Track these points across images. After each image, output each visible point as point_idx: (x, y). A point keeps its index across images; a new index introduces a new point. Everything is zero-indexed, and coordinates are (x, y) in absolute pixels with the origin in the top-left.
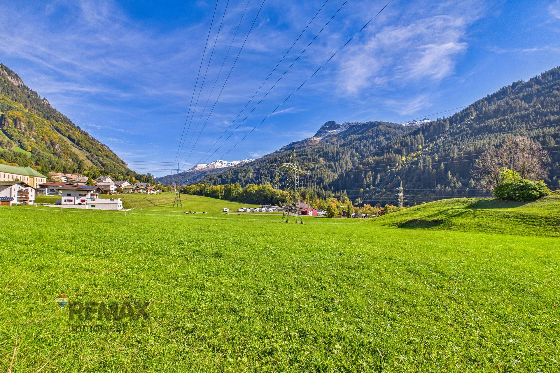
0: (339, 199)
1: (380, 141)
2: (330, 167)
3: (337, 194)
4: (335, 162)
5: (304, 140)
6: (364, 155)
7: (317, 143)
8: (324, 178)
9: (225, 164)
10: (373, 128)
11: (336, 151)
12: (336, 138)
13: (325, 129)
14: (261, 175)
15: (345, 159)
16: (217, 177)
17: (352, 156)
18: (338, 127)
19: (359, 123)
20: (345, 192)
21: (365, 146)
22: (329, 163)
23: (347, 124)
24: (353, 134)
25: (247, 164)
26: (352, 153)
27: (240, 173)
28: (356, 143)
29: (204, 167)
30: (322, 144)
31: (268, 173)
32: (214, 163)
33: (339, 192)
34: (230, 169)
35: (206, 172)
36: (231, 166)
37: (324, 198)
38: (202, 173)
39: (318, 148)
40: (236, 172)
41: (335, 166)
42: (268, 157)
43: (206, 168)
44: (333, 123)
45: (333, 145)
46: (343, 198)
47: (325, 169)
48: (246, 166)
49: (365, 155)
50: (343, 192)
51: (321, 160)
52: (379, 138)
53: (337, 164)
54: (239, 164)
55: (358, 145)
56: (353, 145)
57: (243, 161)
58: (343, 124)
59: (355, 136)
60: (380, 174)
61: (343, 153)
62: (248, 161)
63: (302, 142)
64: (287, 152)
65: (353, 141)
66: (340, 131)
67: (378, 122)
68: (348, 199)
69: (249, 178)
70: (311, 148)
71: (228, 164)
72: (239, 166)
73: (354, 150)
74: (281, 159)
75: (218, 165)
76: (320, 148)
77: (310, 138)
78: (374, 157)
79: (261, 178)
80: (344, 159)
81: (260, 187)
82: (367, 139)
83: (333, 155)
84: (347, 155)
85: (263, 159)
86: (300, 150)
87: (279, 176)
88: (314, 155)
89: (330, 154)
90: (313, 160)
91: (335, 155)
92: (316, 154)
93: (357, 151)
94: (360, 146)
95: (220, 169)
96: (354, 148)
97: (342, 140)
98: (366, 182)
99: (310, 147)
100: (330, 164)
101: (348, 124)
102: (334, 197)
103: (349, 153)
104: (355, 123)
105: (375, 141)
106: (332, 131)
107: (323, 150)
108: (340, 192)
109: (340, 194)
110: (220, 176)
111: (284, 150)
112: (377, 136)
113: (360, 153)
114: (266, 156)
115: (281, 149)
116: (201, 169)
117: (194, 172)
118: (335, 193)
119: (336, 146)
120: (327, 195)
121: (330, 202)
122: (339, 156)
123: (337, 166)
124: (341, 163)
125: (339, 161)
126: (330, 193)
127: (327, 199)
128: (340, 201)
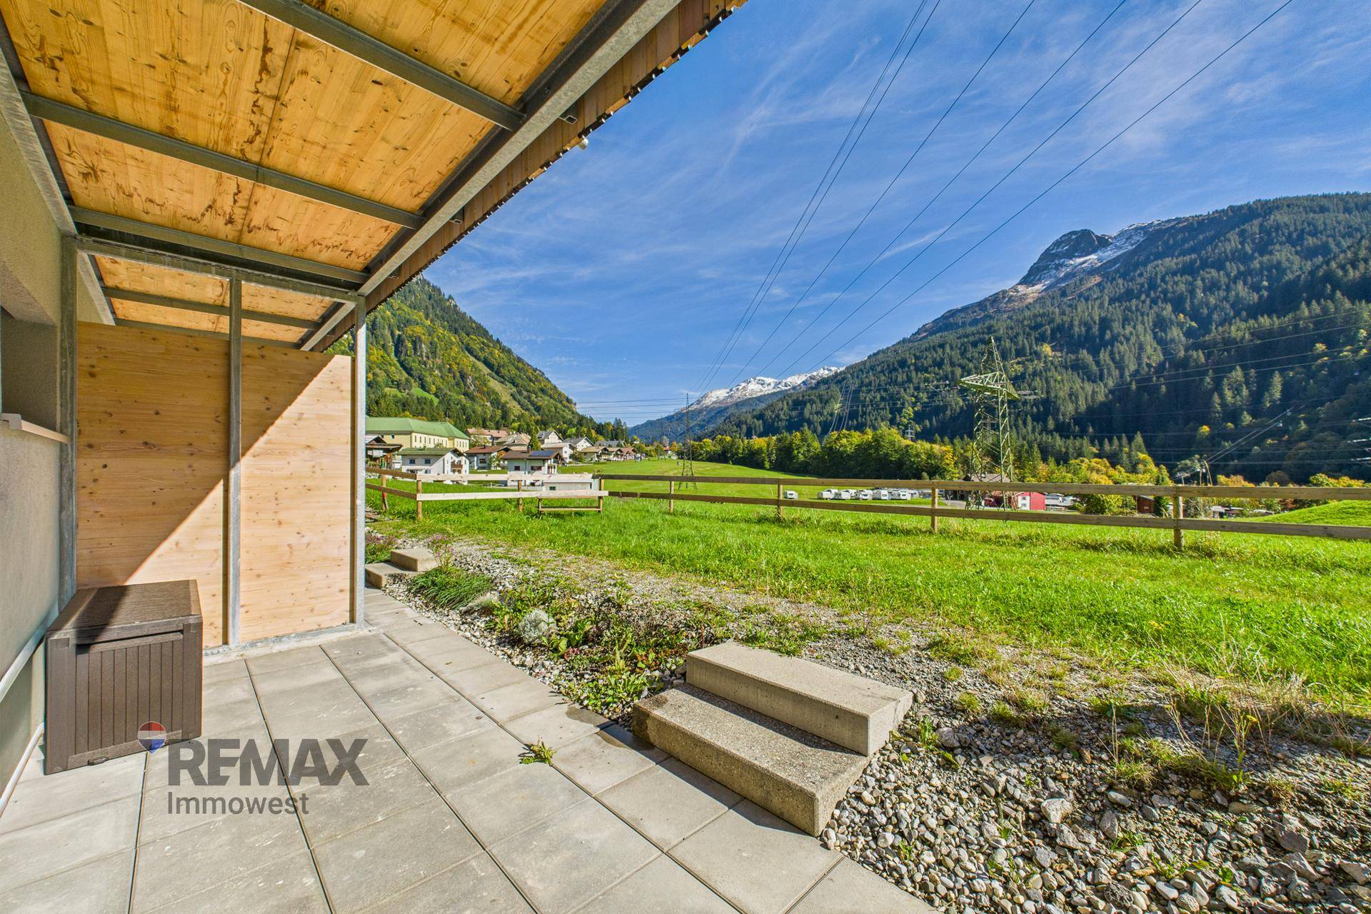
0: (1114, 461)
1: (1279, 263)
2: (1077, 367)
3: (1107, 447)
4: (1095, 352)
5: (986, 300)
6: (1210, 316)
7: (1031, 300)
8: (1059, 402)
9: (769, 384)
10: (1247, 227)
11: (1097, 318)
12: (1098, 279)
13: (1057, 256)
14: (863, 406)
15: (1133, 339)
16: (754, 417)
17: (1161, 324)
18: (1103, 242)
19: (1187, 219)
20: (1139, 439)
21: (1211, 287)
22: (1073, 357)
23: (1136, 229)
24: (1159, 256)
25: (824, 381)
26: (1158, 315)
27: (808, 405)
28: (1176, 283)
29: (721, 398)
30: (1049, 302)
31: (883, 399)
32: (743, 384)
33: (1116, 441)
34: (783, 396)
35: (726, 408)
36: (784, 388)
37: (1062, 459)
38: (719, 411)
39: (1035, 316)
40: (799, 404)
41: (1098, 363)
42: (880, 357)
43: (728, 397)
44: (1086, 234)
45: (1087, 299)
46: (1129, 456)
47: (1060, 374)
48: (823, 387)
49: (1215, 316)
50: (1130, 440)
51: (1047, 349)
52: (1271, 253)
53: (1104, 356)
54: (804, 382)
55: (1182, 287)
56: (1165, 292)
57: (815, 374)
58: (1122, 234)
59: (1171, 262)
60: (1282, 372)
61: (1126, 321)
62: (826, 372)
63: (981, 305)
64: (936, 339)
65: (1163, 279)
66: (1109, 254)
67: (1267, 202)
68: (1149, 459)
69: (832, 415)
70: (1010, 318)
71: (777, 385)
72: (804, 388)
73: (1169, 308)
74: (917, 358)
75: (754, 388)
76: (1043, 315)
77: (1004, 292)
78: (1251, 322)
79: (864, 413)
80: (1128, 340)
81: (866, 437)
82: (1219, 265)
83: (1089, 329)
84: (1140, 328)
85: (868, 364)
86: (973, 329)
87: (914, 405)
88: (1020, 338)
89: (1077, 329)
90: (1019, 353)
91: (1095, 330)
92: (1029, 335)
93: (1178, 307)
94: (1192, 292)
95: (760, 399)
96: (1165, 300)
97: (1120, 281)
98: (1223, 404)
99: (1005, 316)
100: (1077, 359)
101: (1142, 228)
102: (1099, 456)
103: (1149, 321)
104: (1169, 221)
105: (1256, 264)
106: (1080, 260)
107: (1052, 321)
108: (1119, 439)
109: (1121, 446)
110: (760, 417)
111: (925, 334)
112: (1263, 248)
113: (1194, 316)
114: (874, 354)
115: (918, 333)
116: (715, 402)
117: (700, 411)
118: (1101, 444)
119: (1098, 302)
120: (1071, 450)
121: (1084, 471)
122: (1111, 331)
123: (1102, 362)
124: (1119, 353)
125: (1112, 346)
126: (1082, 445)
127: (1072, 461)
128: (1119, 467)
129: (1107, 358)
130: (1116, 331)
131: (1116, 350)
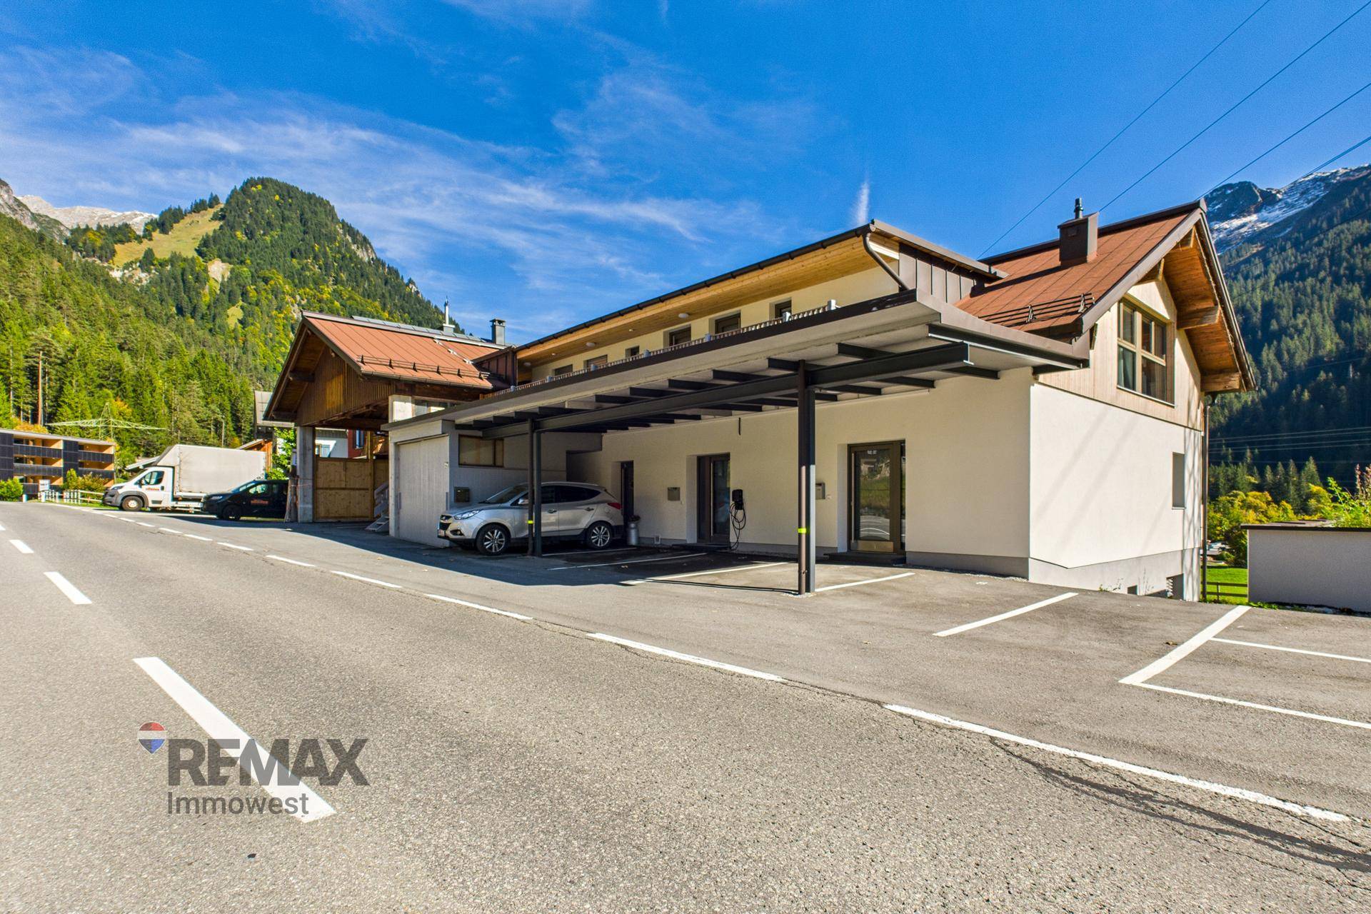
0: (1278, 495)
3: (1269, 475)
4: (1255, 349)
11: (1259, 304)
15: (1307, 332)
18: (1269, 199)
20: (1310, 465)
23: (1314, 181)
26: (1342, 300)
28: (1367, 256)
33: (1280, 468)
41: (1259, 364)
44: (1246, 188)
45: (1246, 278)
50: (1300, 467)
53: (1268, 355)
59: (1360, 228)
66: (1277, 214)
80: (1300, 333)
83: (1248, 317)
84: (1316, 316)
91: (1256, 319)
102: (1259, 488)
103: (1329, 307)
104: (1360, 170)
106: (1236, 223)
108: (1286, 466)
109: (1287, 473)
118: (1262, 474)
119: (1260, 282)
120: (1222, 480)
121: (1236, 510)
122: (1278, 322)
123: (1265, 363)
124: (1288, 351)
125: (1279, 342)
126: (1235, 474)
127: (1223, 498)
128: (1284, 503)
129: (1272, 357)
130: (1284, 323)
131: (1283, 345)
